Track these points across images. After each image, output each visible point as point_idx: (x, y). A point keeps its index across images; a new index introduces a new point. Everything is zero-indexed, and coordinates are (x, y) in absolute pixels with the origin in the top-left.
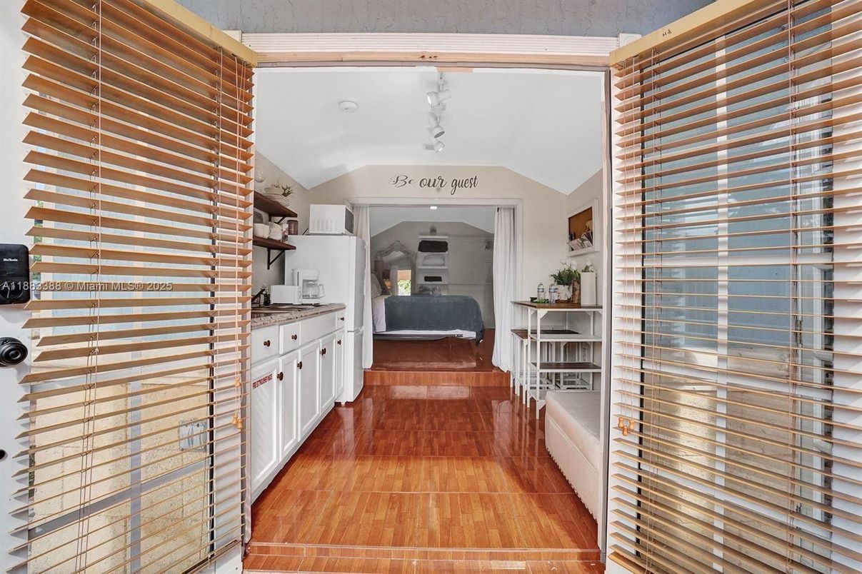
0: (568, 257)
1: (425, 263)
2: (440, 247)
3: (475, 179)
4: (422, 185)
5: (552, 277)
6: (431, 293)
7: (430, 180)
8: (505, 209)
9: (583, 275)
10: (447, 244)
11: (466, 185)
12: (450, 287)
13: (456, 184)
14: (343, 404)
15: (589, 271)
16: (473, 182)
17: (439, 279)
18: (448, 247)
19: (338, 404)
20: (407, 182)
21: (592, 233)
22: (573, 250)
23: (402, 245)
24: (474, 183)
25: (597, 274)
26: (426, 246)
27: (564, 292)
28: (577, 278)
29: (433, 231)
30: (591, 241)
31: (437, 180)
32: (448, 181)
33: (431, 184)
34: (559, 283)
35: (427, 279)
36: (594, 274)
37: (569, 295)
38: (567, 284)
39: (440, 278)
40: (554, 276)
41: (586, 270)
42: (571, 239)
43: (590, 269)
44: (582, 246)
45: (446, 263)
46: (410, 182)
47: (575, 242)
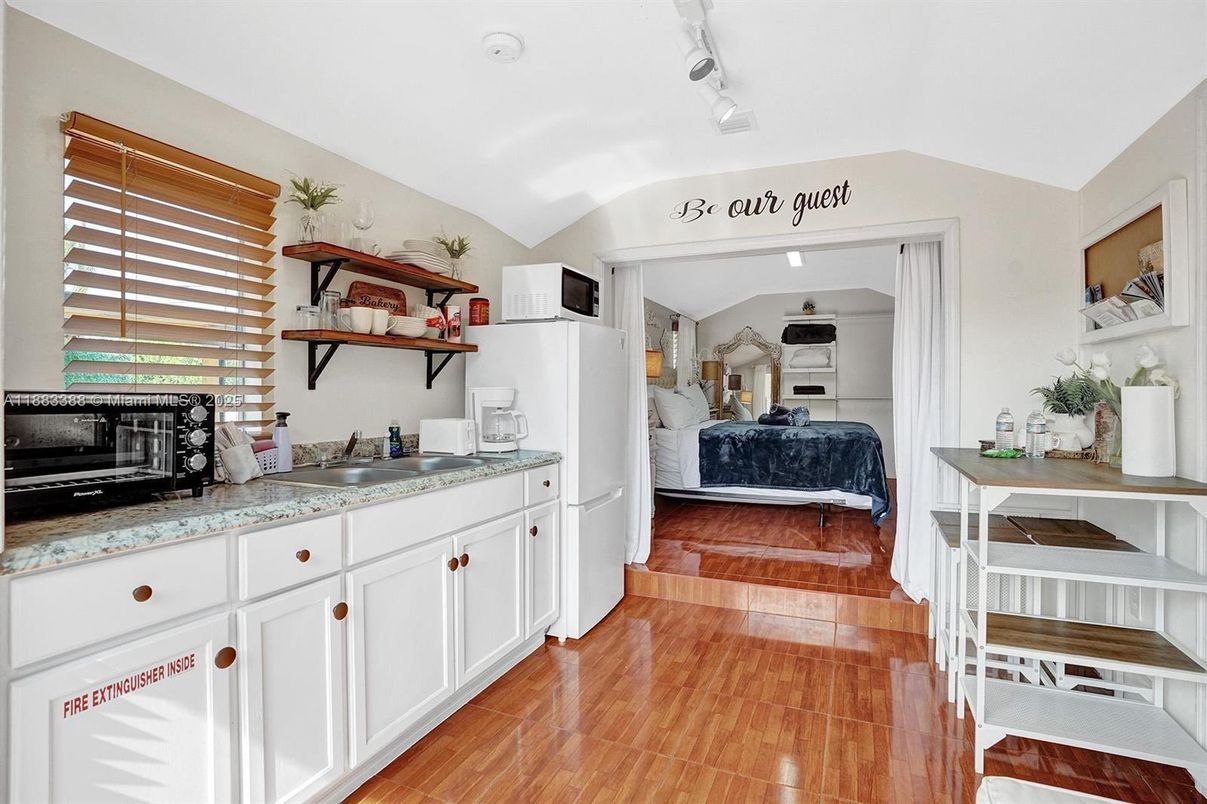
0: (1083, 345)
1: (793, 363)
2: (823, 334)
3: (846, 186)
4: (734, 213)
5: (1040, 395)
6: (790, 418)
7: (749, 201)
8: (918, 245)
9: (1127, 393)
10: (835, 329)
11: (826, 203)
12: (841, 404)
13: (803, 202)
14: (562, 640)
15: (1148, 383)
16: (840, 194)
17: (820, 390)
18: (837, 333)
19: (551, 640)
20: (705, 209)
21: (1161, 278)
22: (1097, 326)
23: (755, 334)
24: (844, 196)
25: (1177, 390)
26: (798, 334)
27: (1073, 432)
28: (1109, 401)
29: (809, 307)
30: (1157, 298)
31: (764, 200)
32: (787, 198)
33: (752, 209)
34: (1056, 409)
35: (798, 390)
36: (1169, 391)
37: (1088, 437)
38: (1079, 412)
39: (822, 388)
40: (1046, 392)
41: (1141, 378)
42: (1093, 298)
43: (1154, 376)
44: (1128, 316)
45: (833, 363)
46: (709, 211)
47: (1103, 305)
